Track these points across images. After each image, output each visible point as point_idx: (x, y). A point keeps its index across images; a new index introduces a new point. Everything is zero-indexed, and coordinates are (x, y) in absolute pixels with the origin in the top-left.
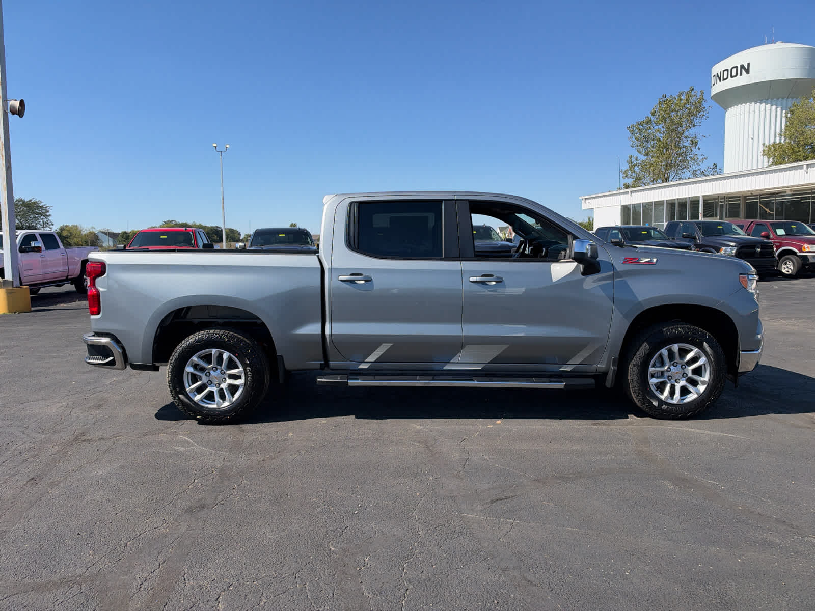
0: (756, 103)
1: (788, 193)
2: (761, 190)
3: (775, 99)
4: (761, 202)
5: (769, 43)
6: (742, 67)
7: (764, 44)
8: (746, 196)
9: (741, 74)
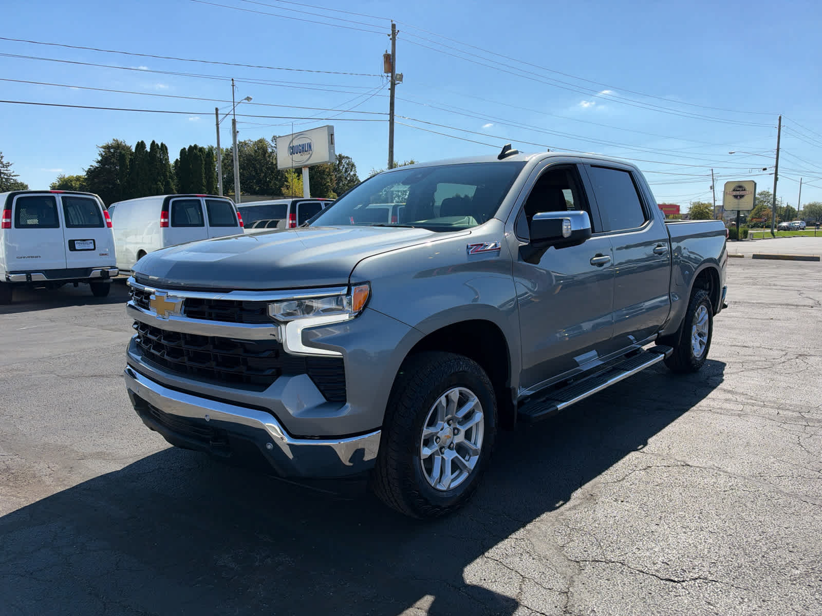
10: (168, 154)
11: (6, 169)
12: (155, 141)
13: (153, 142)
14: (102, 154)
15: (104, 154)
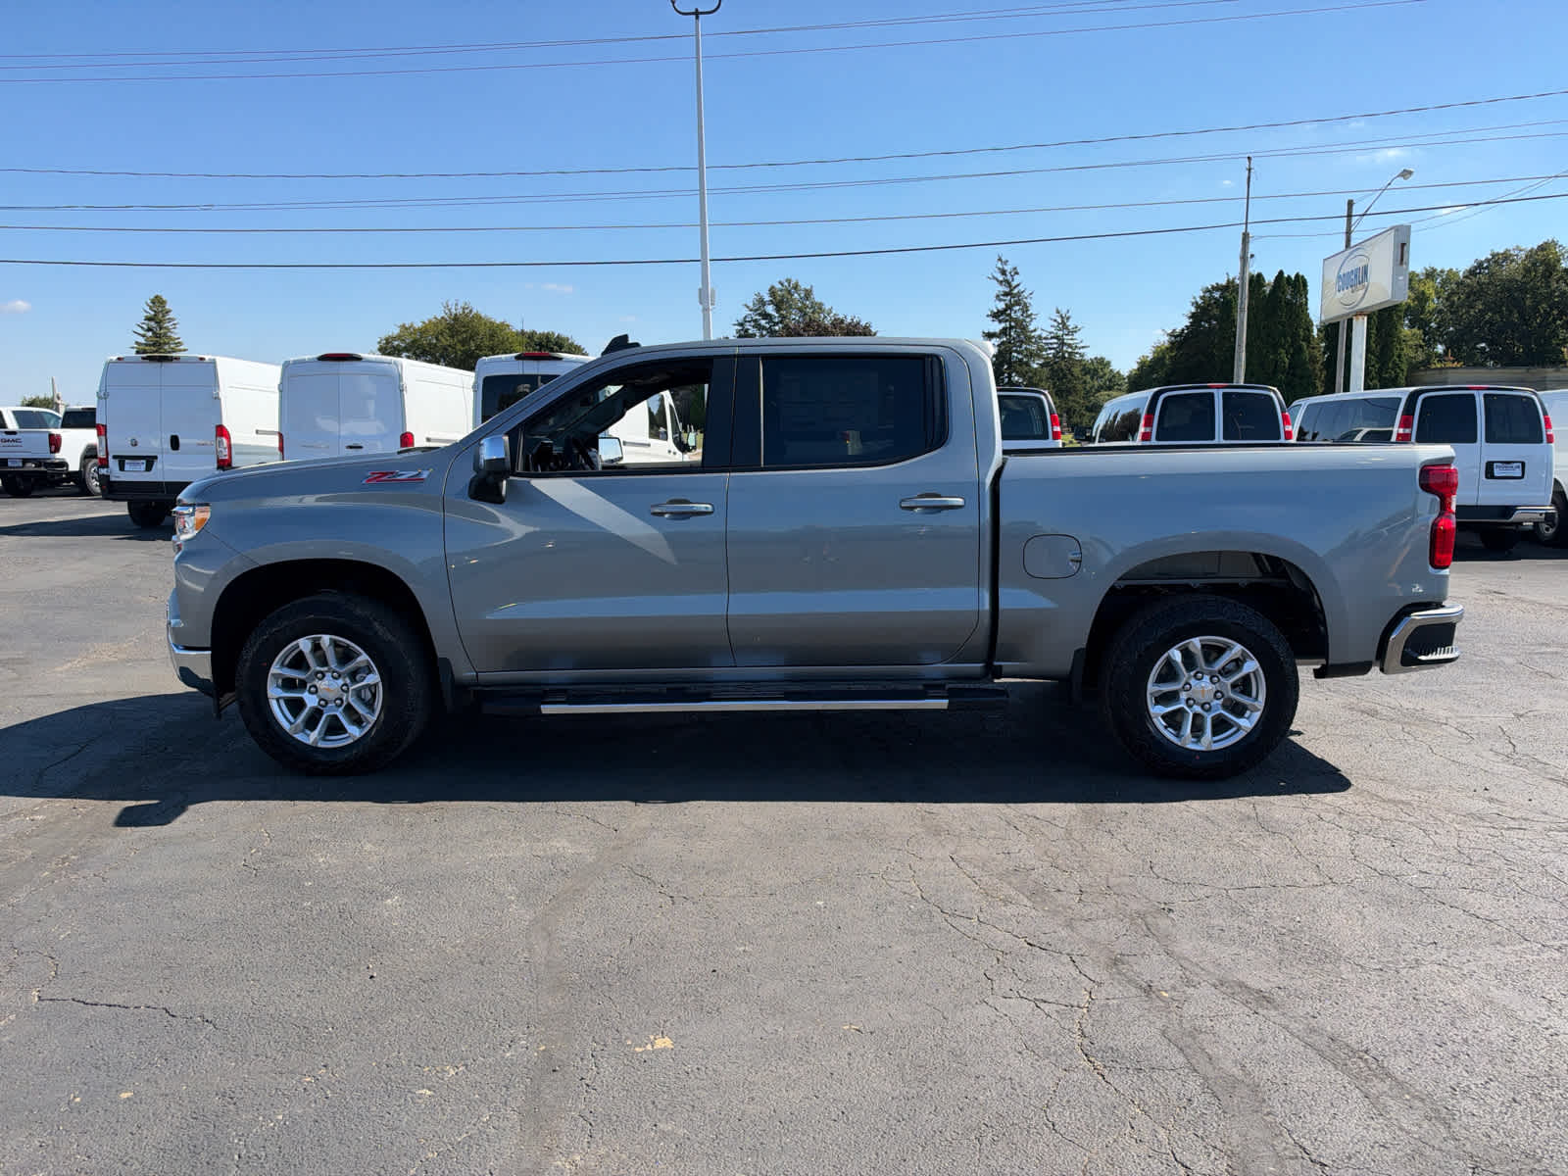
10: (1307, 293)
11: (1070, 337)
12: (1284, 271)
13: (1281, 273)
14: (1197, 303)
15: (1200, 302)
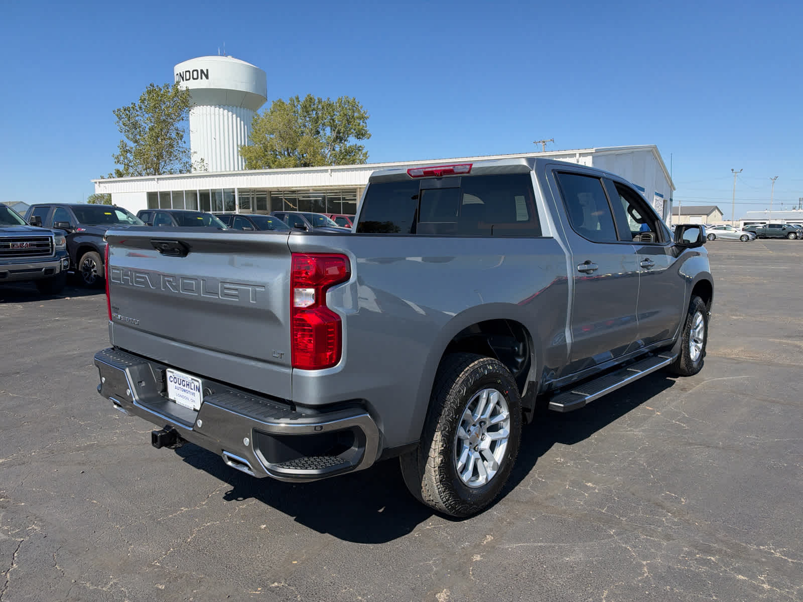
0: (216, 107)
1: (311, 191)
2: (289, 187)
3: (231, 107)
4: (286, 199)
5: (222, 55)
6: (202, 71)
7: (217, 55)
8: (271, 192)
9: (201, 78)
